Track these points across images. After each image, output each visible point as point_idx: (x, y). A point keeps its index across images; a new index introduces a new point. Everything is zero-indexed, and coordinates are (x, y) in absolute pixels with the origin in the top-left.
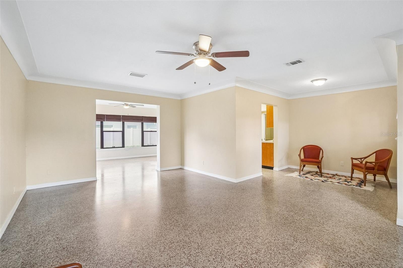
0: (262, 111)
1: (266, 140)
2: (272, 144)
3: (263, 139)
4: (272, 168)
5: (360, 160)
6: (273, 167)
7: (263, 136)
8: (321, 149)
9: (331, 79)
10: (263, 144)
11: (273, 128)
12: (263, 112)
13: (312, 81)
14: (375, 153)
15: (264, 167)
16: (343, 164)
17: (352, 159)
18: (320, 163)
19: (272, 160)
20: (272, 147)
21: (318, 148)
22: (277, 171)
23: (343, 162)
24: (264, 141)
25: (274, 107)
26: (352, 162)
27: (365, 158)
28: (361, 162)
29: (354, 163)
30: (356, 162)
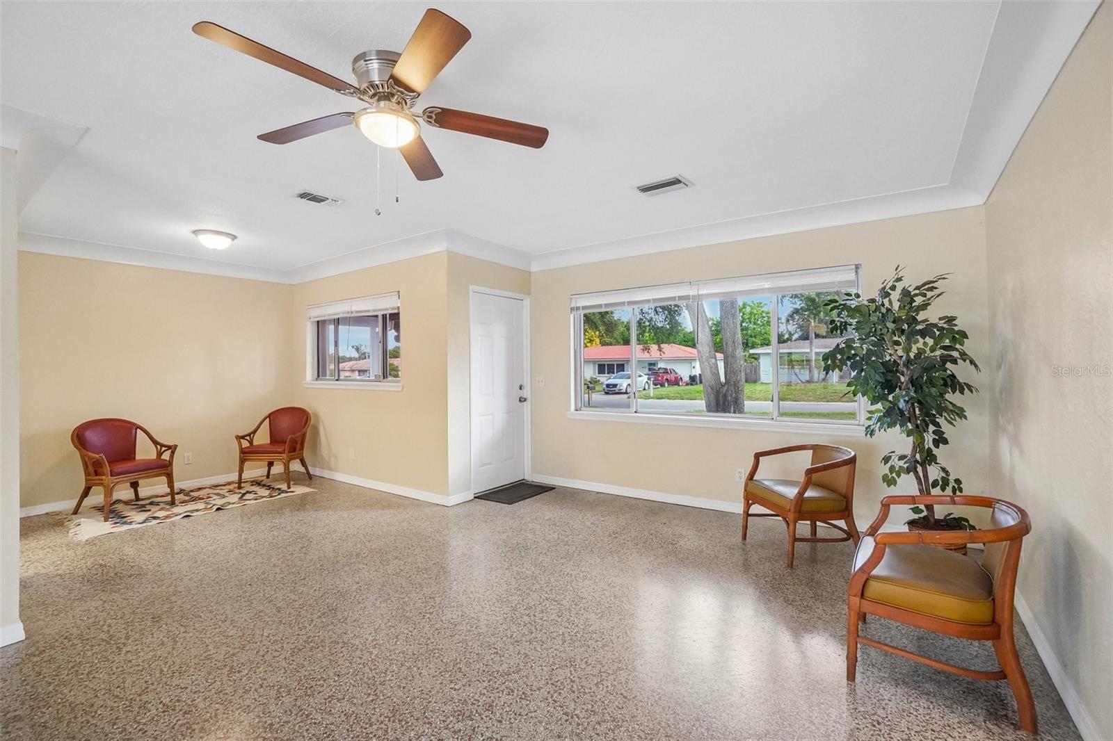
5: (249, 439)
8: (136, 426)
9: (246, 240)
13: (194, 232)
14: (268, 419)
17: (239, 438)
18: (170, 466)
21: (127, 425)
23: (190, 453)
26: (240, 444)
27: (254, 432)
28: (251, 442)
29: (243, 447)
30: (245, 444)
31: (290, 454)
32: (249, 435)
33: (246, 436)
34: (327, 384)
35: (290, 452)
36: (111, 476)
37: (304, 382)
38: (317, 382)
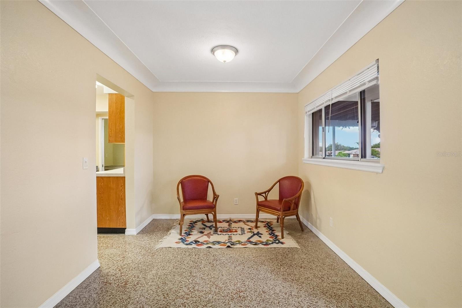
0: (96, 111)
1: (105, 170)
2: (121, 180)
3: (100, 167)
4: (121, 231)
5: (264, 195)
6: (123, 227)
7: (100, 162)
8: (209, 181)
10: (100, 179)
11: (124, 144)
12: (99, 115)
14: (278, 183)
15: (101, 231)
16: (237, 201)
17: (257, 194)
18: (214, 208)
19: (121, 213)
20: (121, 186)
21: (205, 179)
22: (132, 236)
23: (237, 199)
24: (103, 173)
25: (126, 99)
26: (257, 199)
27: (269, 191)
28: (266, 198)
29: (259, 201)
30: (261, 199)
31: (284, 212)
32: (265, 193)
33: (263, 193)
34: (318, 161)
35: (284, 211)
36: (183, 210)
37: (303, 159)
38: (313, 159)
